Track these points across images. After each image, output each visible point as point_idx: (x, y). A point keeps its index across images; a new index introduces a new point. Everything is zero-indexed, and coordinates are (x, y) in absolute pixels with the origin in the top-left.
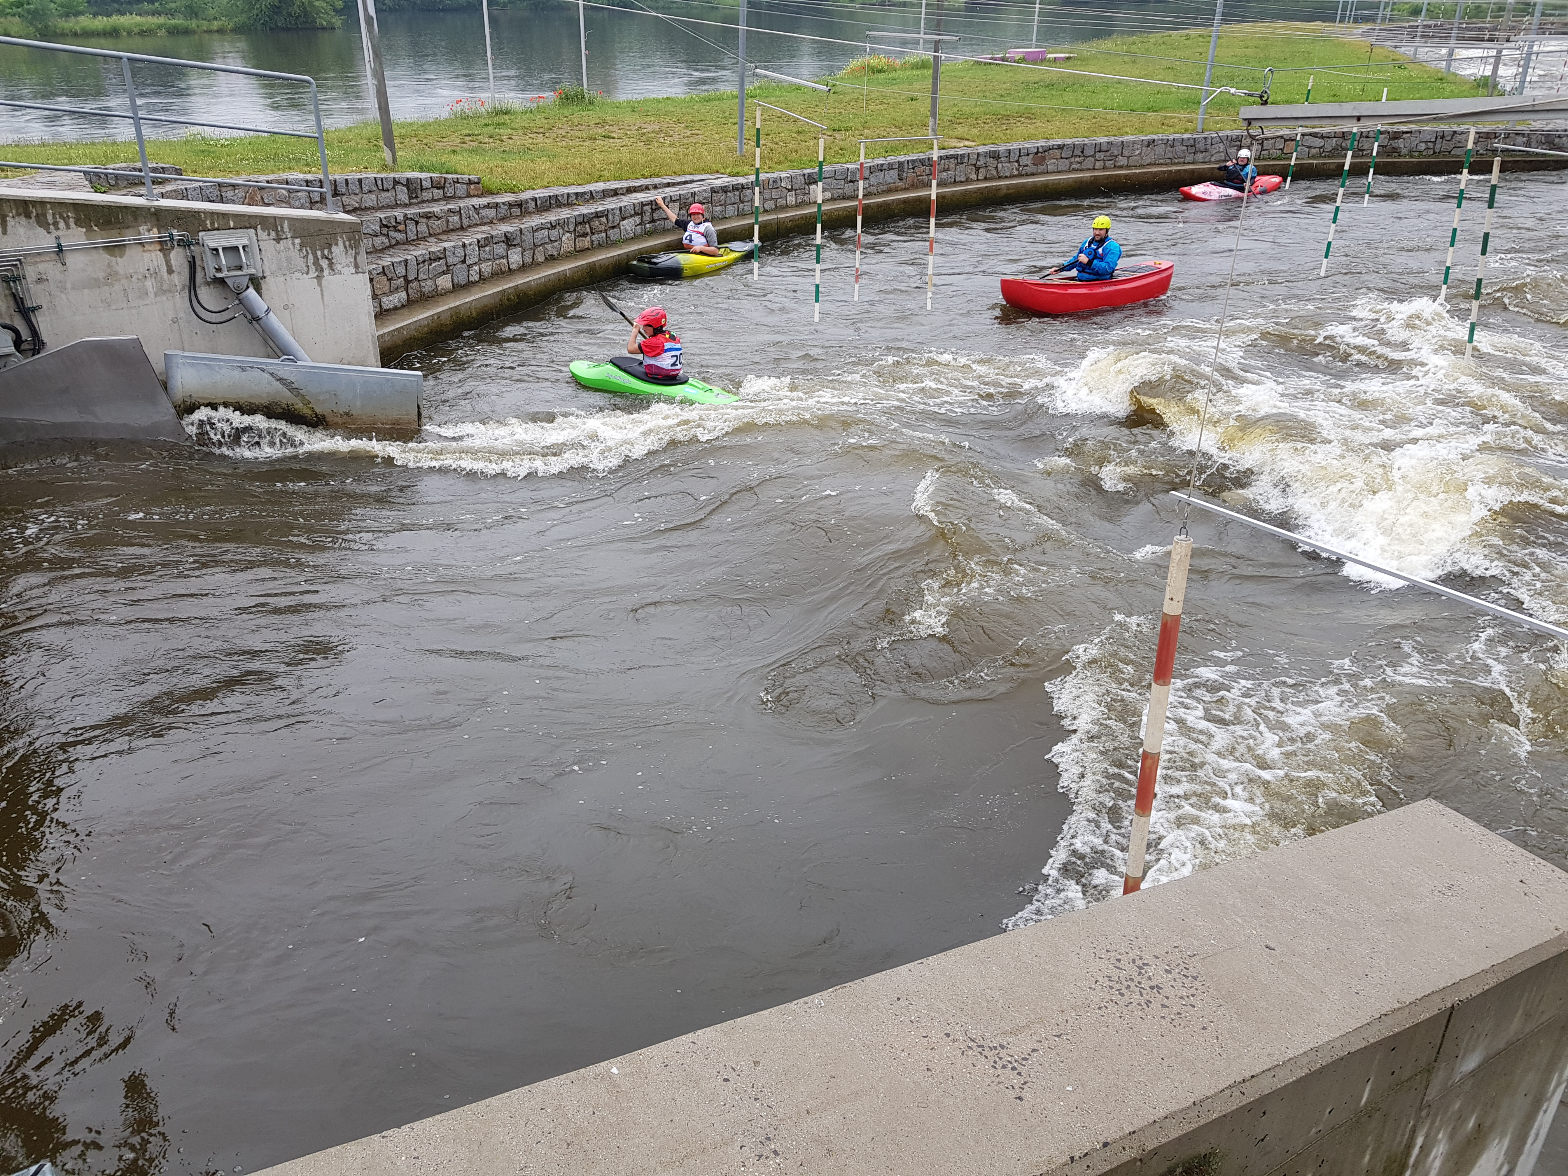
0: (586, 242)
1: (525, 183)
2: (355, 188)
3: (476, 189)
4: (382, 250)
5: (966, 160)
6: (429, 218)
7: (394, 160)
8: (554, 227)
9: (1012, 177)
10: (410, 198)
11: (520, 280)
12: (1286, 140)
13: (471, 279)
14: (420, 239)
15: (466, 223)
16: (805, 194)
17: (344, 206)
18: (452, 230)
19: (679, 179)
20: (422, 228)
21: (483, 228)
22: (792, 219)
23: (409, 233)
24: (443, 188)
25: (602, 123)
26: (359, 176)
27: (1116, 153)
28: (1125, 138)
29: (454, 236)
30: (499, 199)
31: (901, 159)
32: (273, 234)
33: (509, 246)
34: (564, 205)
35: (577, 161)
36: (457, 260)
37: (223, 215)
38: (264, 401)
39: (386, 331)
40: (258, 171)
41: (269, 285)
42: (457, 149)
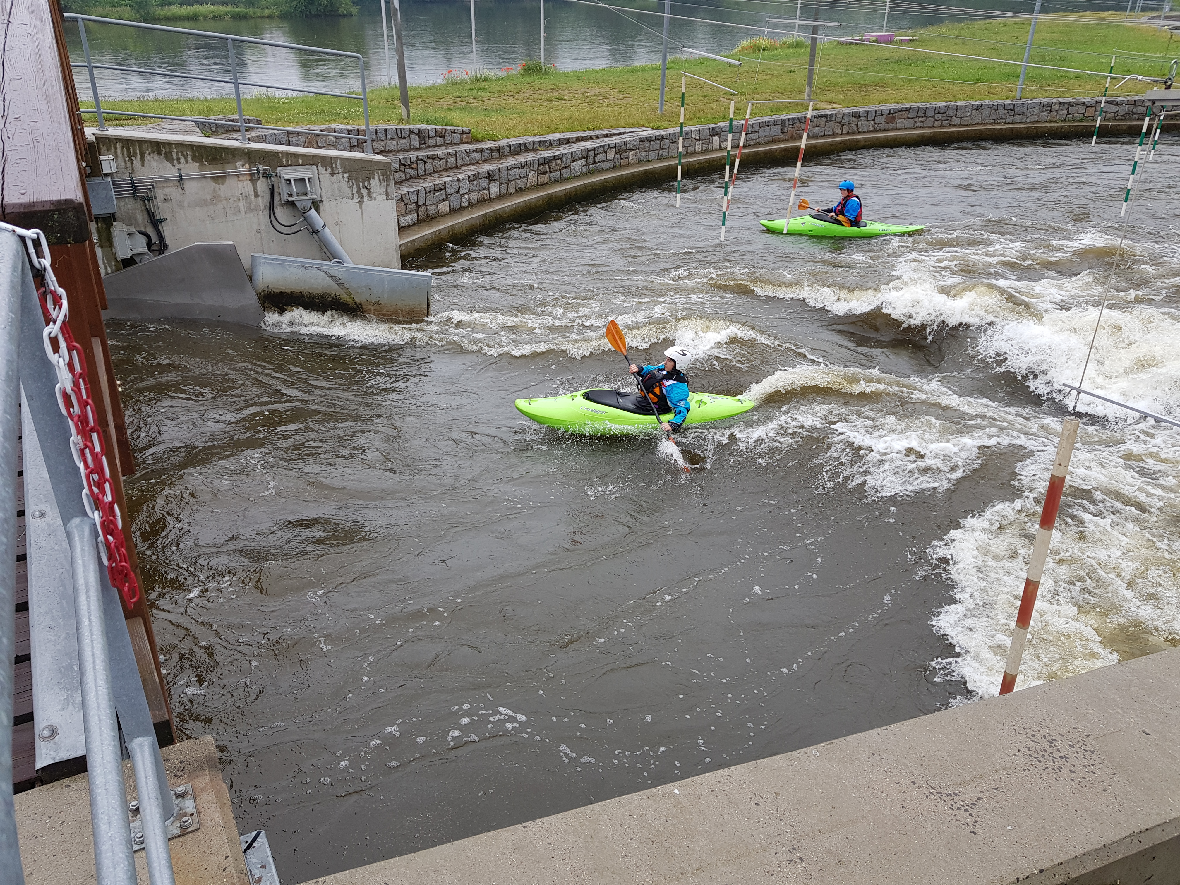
0: (545, 178)
1: (502, 133)
2: (381, 135)
3: (468, 138)
4: (401, 183)
5: (833, 119)
6: (433, 159)
7: (408, 116)
8: (523, 167)
9: (869, 132)
10: (420, 144)
11: (498, 206)
12: (1087, 107)
13: (463, 205)
14: (427, 174)
16: (709, 143)
17: (374, 149)
18: (450, 168)
19: (615, 132)
20: (429, 166)
21: (472, 167)
22: (699, 163)
23: (420, 170)
24: (444, 136)
25: (556, 89)
26: (384, 127)
27: (951, 114)
28: (959, 103)
29: (451, 173)
30: (484, 146)
31: (784, 117)
32: (329, 170)
33: (490, 180)
34: (531, 150)
35: (540, 117)
36: (453, 190)
37: (296, 155)
38: (320, 292)
39: (403, 242)
40: (311, 122)
41: (325, 207)
42: (452, 107)
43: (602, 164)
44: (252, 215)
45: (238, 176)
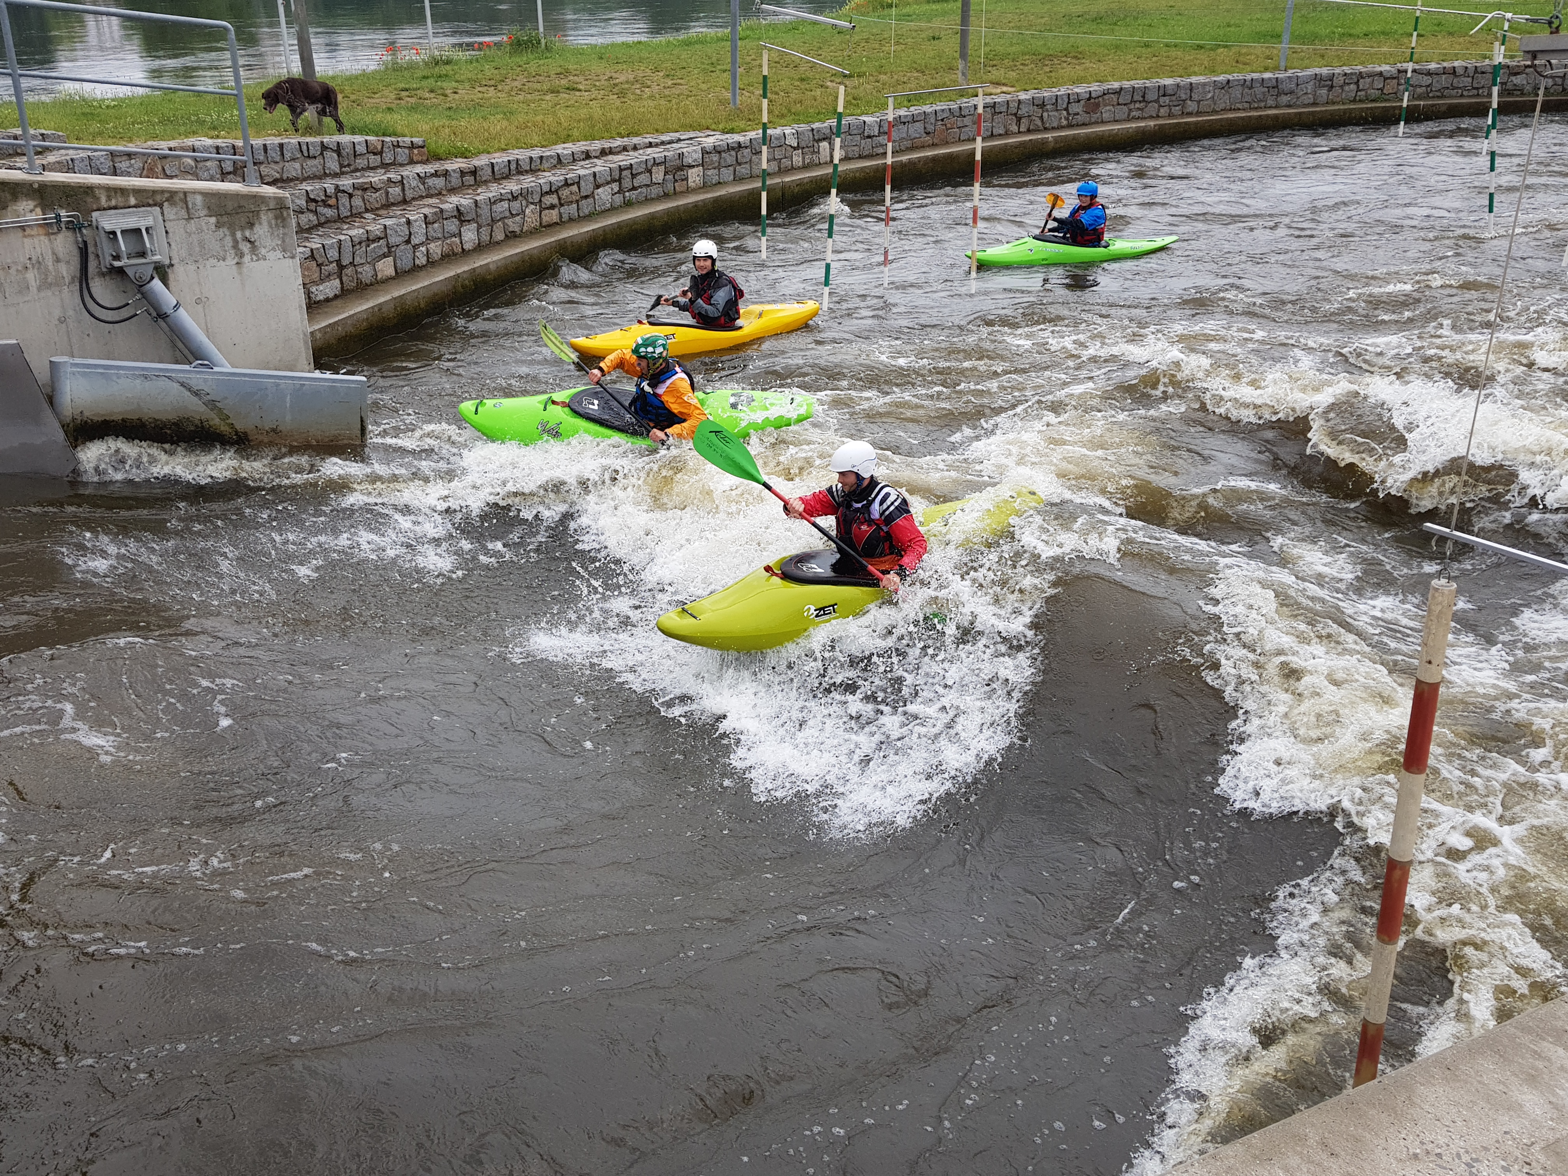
0: (553, 215)
1: (479, 146)
2: (275, 155)
3: (420, 154)
4: (309, 230)
5: (1005, 109)
6: (365, 190)
8: (515, 198)
9: (1060, 128)
10: (341, 166)
11: (477, 263)
12: (1386, 79)
13: (417, 262)
14: (355, 215)
15: (409, 194)
16: (817, 152)
17: (261, 177)
18: (393, 204)
19: (666, 138)
20: (357, 202)
21: (431, 201)
22: (800, 183)
23: (341, 208)
24: (381, 153)
26: (277, 141)
27: (1183, 97)
28: (1194, 79)
29: (395, 211)
30: (449, 166)
31: (928, 109)
32: (183, 213)
33: (462, 222)
34: (527, 171)
35: (539, 118)
36: (401, 239)
37: (122, 191)
38: (172, 416)
39: (317, 327)
40: (155, 137)
41: (180, 274)
42: (393, 106)
43: (644, 190)
44: (49, 293)
45: (23, 228)
